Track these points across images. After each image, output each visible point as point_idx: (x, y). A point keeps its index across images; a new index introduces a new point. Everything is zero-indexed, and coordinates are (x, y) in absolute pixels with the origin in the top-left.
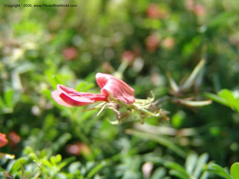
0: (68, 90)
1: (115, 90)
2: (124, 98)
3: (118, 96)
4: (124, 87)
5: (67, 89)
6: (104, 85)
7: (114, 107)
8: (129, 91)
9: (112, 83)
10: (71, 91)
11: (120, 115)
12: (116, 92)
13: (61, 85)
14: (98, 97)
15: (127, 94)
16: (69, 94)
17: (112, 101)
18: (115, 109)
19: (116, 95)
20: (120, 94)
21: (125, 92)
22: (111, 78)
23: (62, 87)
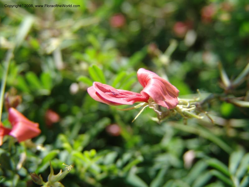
0: (105, 89)
1: (157, 93)
2: (166, 103)
3: (159, 101)
4: (167, 87)
5: (104, 87)
6: (146, 84)
7: (155, 106)
8: (172, 92)
9: (153, 85)
10: (108, 90)
11: (161, 116)
12: (158, 96)
13: (98, 83)
14: (138, 97)
15: (170, 96)
16: (106, 93)
17: (153, 102)
18: (155, 109)
19: (157, 100)
20: (161, 98)
21: (168, 94)
22: (154, 78)
23: (99, 85)
